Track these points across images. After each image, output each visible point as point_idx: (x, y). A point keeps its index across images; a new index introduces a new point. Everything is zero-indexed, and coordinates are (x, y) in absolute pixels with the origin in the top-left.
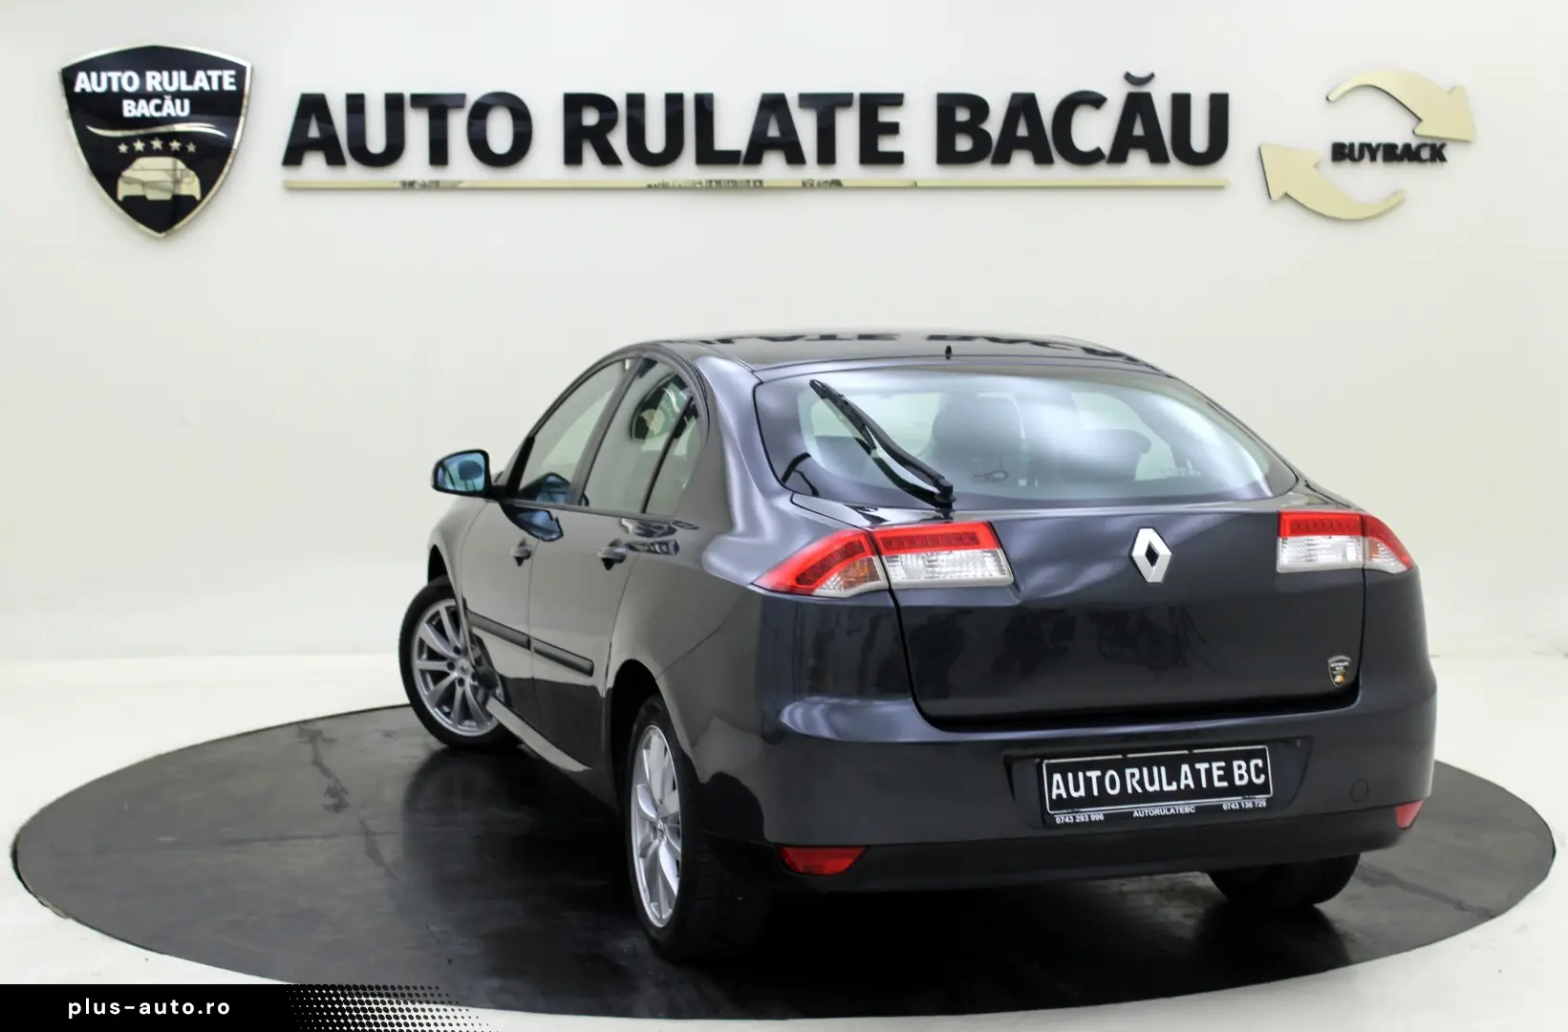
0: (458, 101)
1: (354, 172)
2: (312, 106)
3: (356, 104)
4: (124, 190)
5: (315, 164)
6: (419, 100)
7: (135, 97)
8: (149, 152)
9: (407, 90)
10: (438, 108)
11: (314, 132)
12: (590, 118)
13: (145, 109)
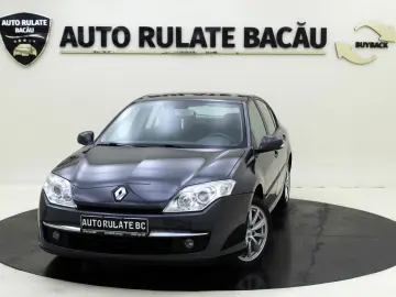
0: (109, 29)
1: (80, 49)
2: (68, 30)
3: (81, 29)
4: (15, 53)
5: (69, 47)
6: (99, 28)
7: (19, 27)
8: (22, 43)
9: (95, 25)
10: (104, 30)
11: (69, 37)
12: (147, 34)
13: (22, 30)
